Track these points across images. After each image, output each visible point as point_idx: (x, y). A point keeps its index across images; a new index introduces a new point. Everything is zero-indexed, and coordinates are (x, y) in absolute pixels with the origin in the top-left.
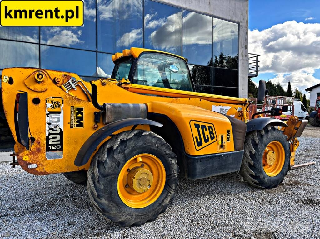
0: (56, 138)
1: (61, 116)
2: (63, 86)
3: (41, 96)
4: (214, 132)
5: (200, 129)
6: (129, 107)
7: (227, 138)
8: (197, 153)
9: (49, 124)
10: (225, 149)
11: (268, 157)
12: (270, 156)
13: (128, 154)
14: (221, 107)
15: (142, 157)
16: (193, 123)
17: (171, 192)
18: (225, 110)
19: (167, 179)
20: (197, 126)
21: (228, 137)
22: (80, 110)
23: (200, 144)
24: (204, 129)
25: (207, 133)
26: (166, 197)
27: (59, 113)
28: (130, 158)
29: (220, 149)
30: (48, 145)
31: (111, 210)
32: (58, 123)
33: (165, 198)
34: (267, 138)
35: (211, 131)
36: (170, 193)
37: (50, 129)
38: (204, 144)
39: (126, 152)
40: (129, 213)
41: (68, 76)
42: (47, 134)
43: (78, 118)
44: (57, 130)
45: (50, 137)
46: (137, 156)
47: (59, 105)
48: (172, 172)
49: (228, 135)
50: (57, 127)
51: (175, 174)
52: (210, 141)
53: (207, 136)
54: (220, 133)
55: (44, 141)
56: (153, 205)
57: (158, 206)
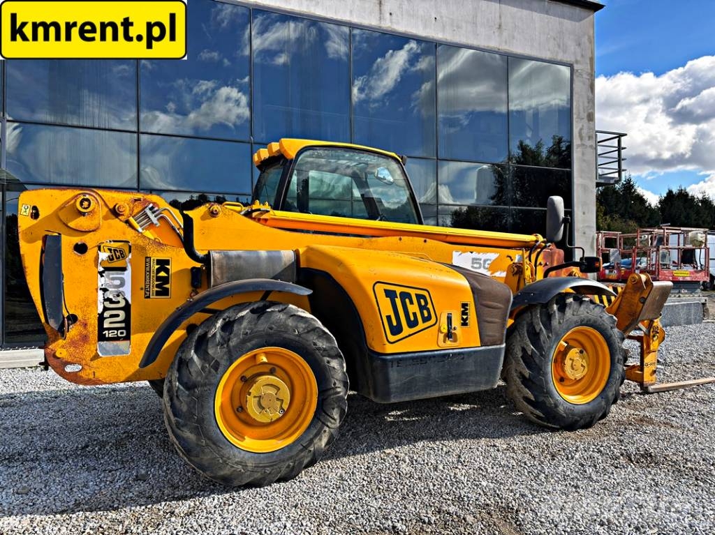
0: (117, 316)
1: (127, 275)
2: (132, 220)
3: (89, 240)
4: (430, 306)
5: (398, 301)
6: (259, 258)
7: (463, 319)
8: (390, 349)
9: (105, 290)
10: (458, 342)
11: (568, 362)
12: (573, 360)
13: (235, 347)
14: (475, 255)
15: (267, 354)
16: (380, 289)
17: (329, 424)
18: (485, 261)
19: (320, 399)
20: (390, 294)
21: (465, 317)
22: (163, 264)
23: (396, 330)
24: (407, 300)
25: (413, 308)
26: (318, 434)
27: (124, 269)
28: (240, 356)
29: (444, 342)
30: (101, 328)
31: (203, 452)
32: (121, 289)
33: (316, 435)
34: (561, 321)
35: (423, 303)
36: (328, 426)
37: (105, 300)
38: (407, 330)
39: (232, 344)
40: (239, 460)
41: (145, 200)
42: (100, 309)
43: (158, 279)
44: (118, 302)
45: (106, 314)
46: (255, 351)
47: (123, 256)
48: (330, 385)
49: (464, 313)
50: (118, 296)
51: (339, 390)
52: (421, 325)
53: (415, 314)
54: (445, 309)
55: (94, 322)
56: (289, 447)
57: (301, 451)
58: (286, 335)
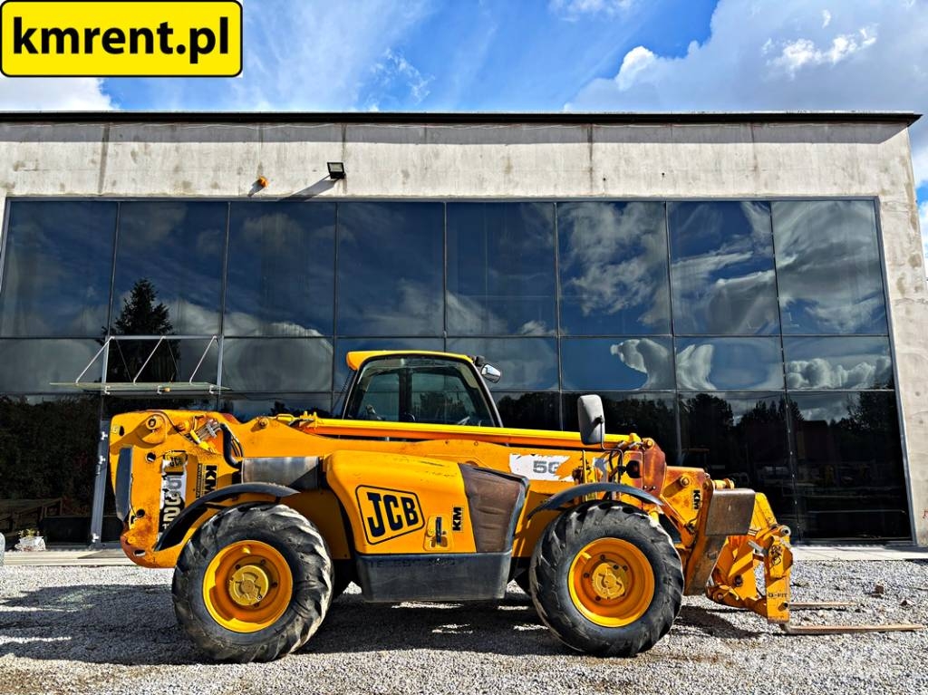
0: (174, 512)
1: (183, 479)
2: (193, 433)
3: (158, 451)
4: (416, 509)
5: (382, 504)
6: (283, 464)
7: (454, 523)
8: (370, 550)
9: (166, 490)
10: (449, 546)
11: (596, 578)
12: (604, 576)
13: (220, 538)
14: (537, 458)
15: (250, 547)
16: (363, 493)
17: (302, 614)
18: (551, 464)
19: (295, 590)
20: (374, 498)
21: (457, 521)
22: (211, 469)
23: (378, 531)
24: (392, 503)
25: (398, 511)
26: (291, 621)
27: (181, 474)
28: (225, 546)
29: (433, 545)
30: (162, 522)
31: (191, 625)
32: (178, 490)
33: (289, 622)
34: (579, 531)
35: (409, 506)
36: (300, 615)
37: (166, 499)
38: (389, 532)
39: (218, 536)
40: (220, 636)
41: (208, 417)
42: (162, 506)
43: (208, 482)
44: (175, 501)
45: (166, 510)
46: (239, 543)
47: (181, 463)
48: (302, 578)
49: (456, 517)
50: (176, 495)
51: (312, 583)
52: (406, 528)
53: (399, 517)
55: (156, 516)
56: (265, 630)
57: (275, 635)
58: (263, 531)
